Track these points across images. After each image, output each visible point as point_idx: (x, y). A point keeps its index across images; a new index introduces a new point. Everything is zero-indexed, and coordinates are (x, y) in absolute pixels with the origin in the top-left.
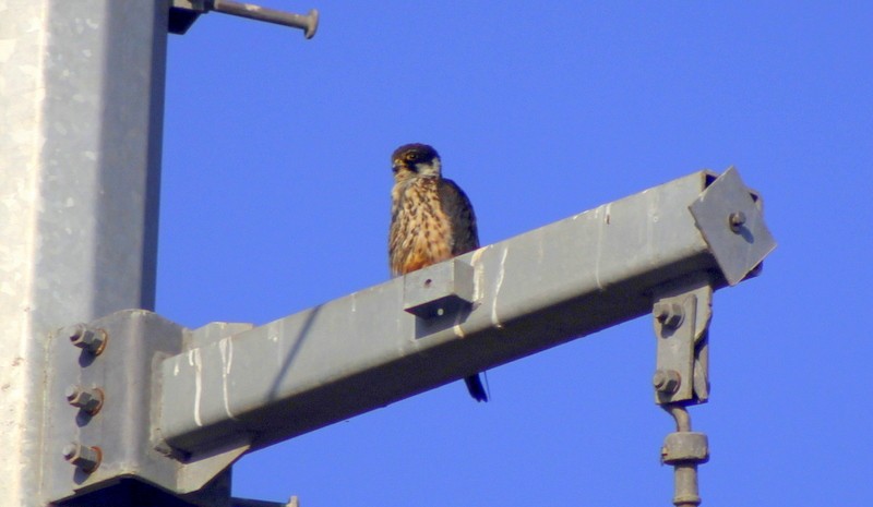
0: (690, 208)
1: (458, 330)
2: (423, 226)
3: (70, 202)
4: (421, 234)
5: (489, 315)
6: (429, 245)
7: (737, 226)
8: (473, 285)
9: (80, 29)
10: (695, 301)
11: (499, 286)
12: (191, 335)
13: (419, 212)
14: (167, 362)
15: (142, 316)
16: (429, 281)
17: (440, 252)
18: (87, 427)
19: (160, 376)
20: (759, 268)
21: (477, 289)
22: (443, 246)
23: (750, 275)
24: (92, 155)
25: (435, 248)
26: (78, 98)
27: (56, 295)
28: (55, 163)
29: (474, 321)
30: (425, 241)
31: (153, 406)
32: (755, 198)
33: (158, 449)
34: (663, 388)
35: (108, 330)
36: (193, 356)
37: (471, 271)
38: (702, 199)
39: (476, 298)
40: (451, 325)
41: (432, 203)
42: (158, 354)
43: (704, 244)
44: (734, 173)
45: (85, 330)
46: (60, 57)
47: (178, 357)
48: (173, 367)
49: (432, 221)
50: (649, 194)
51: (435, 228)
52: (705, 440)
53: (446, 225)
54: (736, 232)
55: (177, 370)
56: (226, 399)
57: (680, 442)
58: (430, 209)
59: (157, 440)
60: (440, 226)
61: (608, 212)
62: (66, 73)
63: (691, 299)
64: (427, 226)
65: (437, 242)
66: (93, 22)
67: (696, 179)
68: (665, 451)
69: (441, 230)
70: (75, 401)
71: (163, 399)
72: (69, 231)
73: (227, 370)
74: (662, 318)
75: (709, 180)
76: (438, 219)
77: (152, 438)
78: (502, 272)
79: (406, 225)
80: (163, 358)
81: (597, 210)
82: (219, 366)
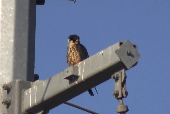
0: (115, 52)
1: (76, 82)
2: (73, 55)
3: (7, 53)
4: (73, 58)
5: (82, 79)
6: (74, 60)
7: (129, 54)
8: (78, 71)
9: (9, 9)
10: (122, 73)
11: (83, 71)
12: (33, 84)
13: (72, 51)
14: (25, 92)
15: (19, 81)
16: (68, 72)
17: (77, 61)
18: (8, 109)
19: (24, 95)
20: (136, 63)
21: (79, 72)
22: (78, 60)
23: (134, 66)
24: (12, 41)
25: (76, 60)
26: (9, 27)
27: (4, 76)
28: (3, 43)
29: (79, 80)
30: (74, 59)
31: (22, 103)
32: (135, 46)
33: (24, 113)
34: (115, 95)
35: (12, 85)
36: (30, 90)
37: (78, 68)
38: (119, 49)
39: (79, 74)
40: (75, 81)
41: (75, 49)
42: (23, 90)
43: (120, 60)
44: (128, 41)
45: (5, 86)
46: (4, 17)
47: (27, 90)
48: (26, 93)
49: (75, 54)
50: (110, 48)
51: (76, 55)
52: (127, 107)
53: (78, 54)
54: (129, 56)
55: (27, 94)
56: (35, 101)
57: (120, 108)
58: (75, 50)
59: (23, 111)
60: (77, 55)
61: (102, 52)
62: (5, 21)
63: (120, 73)
64: (74, 55)
65: (76, 59)
66: (12, 7)
67: (118, 44)
68: (117, 110)
69: (77, 56)
70: (4, 103)
71: (24, 101)
72: (7, 60)
73: (36, 93)
74: (114, 78)
75: (121, 44)
76: (76, 53)
77: (22, 111)
78: (84, 68)
79: (70, 55)
80: (25, 91)
81: (101, 52)
82: (34, 92)
